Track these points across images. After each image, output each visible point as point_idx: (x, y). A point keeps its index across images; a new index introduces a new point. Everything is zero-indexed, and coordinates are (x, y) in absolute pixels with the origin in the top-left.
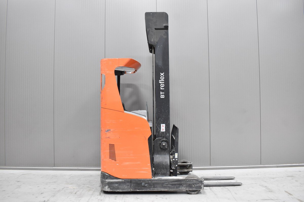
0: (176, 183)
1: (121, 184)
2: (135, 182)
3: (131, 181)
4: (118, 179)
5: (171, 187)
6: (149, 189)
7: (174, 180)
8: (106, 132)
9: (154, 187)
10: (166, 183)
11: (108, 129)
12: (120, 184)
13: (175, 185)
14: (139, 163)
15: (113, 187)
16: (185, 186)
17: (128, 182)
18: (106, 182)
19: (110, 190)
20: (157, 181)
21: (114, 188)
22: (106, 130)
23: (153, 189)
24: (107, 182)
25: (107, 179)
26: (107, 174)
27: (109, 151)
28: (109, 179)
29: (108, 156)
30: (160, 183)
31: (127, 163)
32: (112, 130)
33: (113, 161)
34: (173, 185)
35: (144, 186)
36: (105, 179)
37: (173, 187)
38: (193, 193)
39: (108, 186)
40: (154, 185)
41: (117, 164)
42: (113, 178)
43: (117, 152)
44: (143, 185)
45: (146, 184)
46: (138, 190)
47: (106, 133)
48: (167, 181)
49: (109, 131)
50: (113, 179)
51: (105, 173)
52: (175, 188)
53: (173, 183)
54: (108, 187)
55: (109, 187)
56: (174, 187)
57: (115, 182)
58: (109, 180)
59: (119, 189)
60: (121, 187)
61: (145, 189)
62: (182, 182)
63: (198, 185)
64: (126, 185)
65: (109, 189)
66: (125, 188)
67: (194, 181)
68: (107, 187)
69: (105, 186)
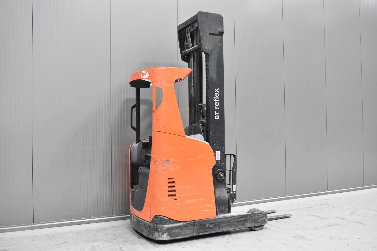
0: (241, 219)
1: (182, 229)
2: (198, 224)
3: (194, 223)
4: (179, 223)
5: (236, 225)
6: (214, 230)
7: (240, 217)
8: (164, 162)
9: (219, 227)
10: (231, 221)
11: (167, 159)
12: (182, 228)
13: (241, 221)
14: (202, 199)
15: (174, 234)
16: (250, 222)
17: (190, 225)
18: (165, 228)
19: (170, 238)
20: (222, 219)
21: (175, 235)
22: (165, 160)
23: (218, 230)
24: (165, 229)
25: (165, 224)
26: (166, 218)
27: (167, 187)
28: (168, 224)
29: (167, 194)
30: (226, 222)
31: (189, 201)
32: (171, 160)
33: (173, 200)
34: (238, 222)
35: (209, 228)
36: (163, 225)
37: (238, 225)
38: (258, 229)
39: (167, 233)
40: (219, 225)
41: (178, 204)
42: (172, 221)
43: (177, 188)
44: (207, 226)
45: (210, 224)
46: (202, 233)
47: (164, 164)
48: (233, 218)
49: (168, 162)
50: (173, 223)
51: (163, 217)
52: (241, 225)
53: (239, 220)
54: (167, 235)
55: (169, 234)
56: (240, 225)
57: (175, 227)
58: (168, 225)
59: (180, 235)
60: (183, 232)
61: (210, 231)
62: (248, 218)
63: (262, 219)
64: (189, 229)
65: (168, 236)
66: (188, 233)
67: (259, 215)
68: (165, 235)
69: (163, 234)
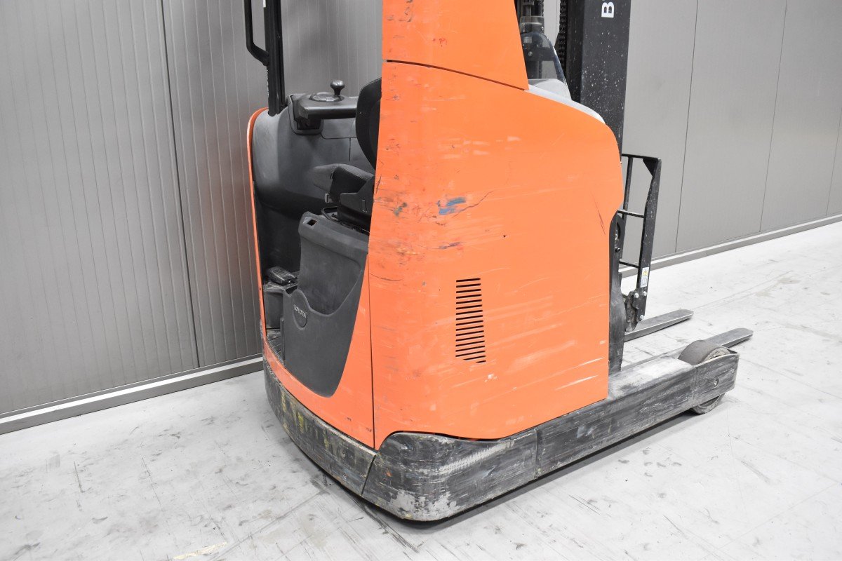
0: (676, 388)
1: (501, 465)
2: (554, 434)
3: (539, 433)
4: (490, 446)
5: (660, 411)
6: (597, 444)
7: (673, 381)
8: (442, 212)
9: (614, 430)
10: (648, 402)
11: (451, 197)
12: (500, 463)
13: (673, 395)
14: (571, 343)
15: (472, 488)
16: (695, 393)
17: (528, 443)
18: (442, 476)
19: (458, 507)
20: (624, 402)
21: (475, 492)
22: (444, 203)
23: (608, 440)
24: (443, 480)
25: (443, 464)
26: (445, 440)
27: (452, 319)
28: (455, 460)
29: (449, 346)
30: (632, 408)
31: (529, 359)
32: (470, 198)
33: (473, 365)
34: (665, 399)
35: (585, 439)
36: (433, 467)
37: (665, 409)
38: (709, 407)
39: (448, 494)
40: (613, 421)
41: (490, 376)
42: (469, 448)
43: (488, 316)
44: (579, 435)
45: (588, 426)
46: (562, 460)
47: (440, 219)
48: (654, 389)
49: (460, 206)
50: (470, 453)
51: (435, 438)
52: (671, 408)
53: (669, 392)
54: (450, 499)
55: (455, 495)
56: (669, 407)
57: (478, 463)
58: (452, 465)
59: (492, 488)
60: (503, 475)
61: (585, 449)
62: (692, 380)
63: (726, 377)
64: (522, 461)
65: (454, 503)
66: (517, 474)
67: (721, 364)
68: (443, 500)
69: (436, 496)
